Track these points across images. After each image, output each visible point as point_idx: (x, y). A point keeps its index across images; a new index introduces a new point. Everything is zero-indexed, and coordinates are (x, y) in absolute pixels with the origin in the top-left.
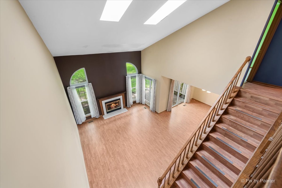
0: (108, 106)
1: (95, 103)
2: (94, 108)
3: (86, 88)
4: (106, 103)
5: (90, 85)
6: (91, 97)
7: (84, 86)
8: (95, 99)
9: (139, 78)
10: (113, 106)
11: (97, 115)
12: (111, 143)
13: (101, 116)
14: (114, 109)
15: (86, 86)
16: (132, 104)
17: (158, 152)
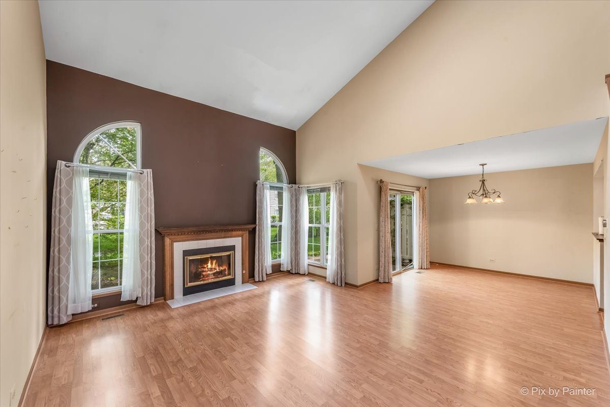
0: (192, 266)
1: (147, 242)
2: (142, 258)
3: (130, 184)
4: (186, 253)
5: (145, 174)
6: (141, 217)
7: (124, 175)
8: (151, 226)
9: (292, 196)
10: (211, 269)
11: (147, 295)
12: (193, 370)
13: (161, 301)
14: (213, 280)
15: (131, 178)
16: (269, 271)
17: (421, 382)
